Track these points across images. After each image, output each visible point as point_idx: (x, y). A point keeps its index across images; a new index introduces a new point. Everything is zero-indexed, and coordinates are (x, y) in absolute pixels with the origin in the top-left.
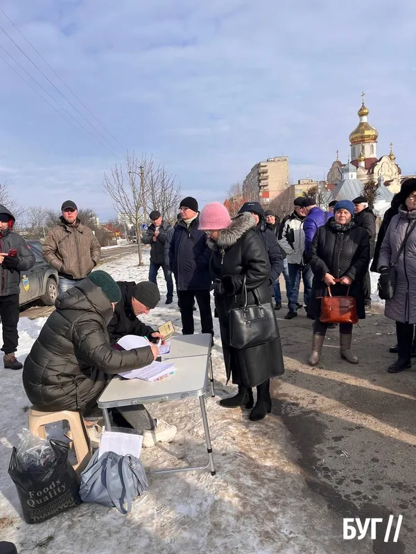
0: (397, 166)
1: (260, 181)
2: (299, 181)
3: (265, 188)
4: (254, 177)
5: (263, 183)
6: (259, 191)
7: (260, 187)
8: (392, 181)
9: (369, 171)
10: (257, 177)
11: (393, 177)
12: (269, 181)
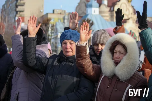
0: (133, 7)
1: (17, 6)
2: (54, 11)
3: (21, 13)
4: (12, 3)
5: (19, 8)
6: (16, 16)
7: (17, 12)
8: (128, 19)
9: (110, 9)
10: (14, 3)
11: (130, 16)
12: (26, 8)
